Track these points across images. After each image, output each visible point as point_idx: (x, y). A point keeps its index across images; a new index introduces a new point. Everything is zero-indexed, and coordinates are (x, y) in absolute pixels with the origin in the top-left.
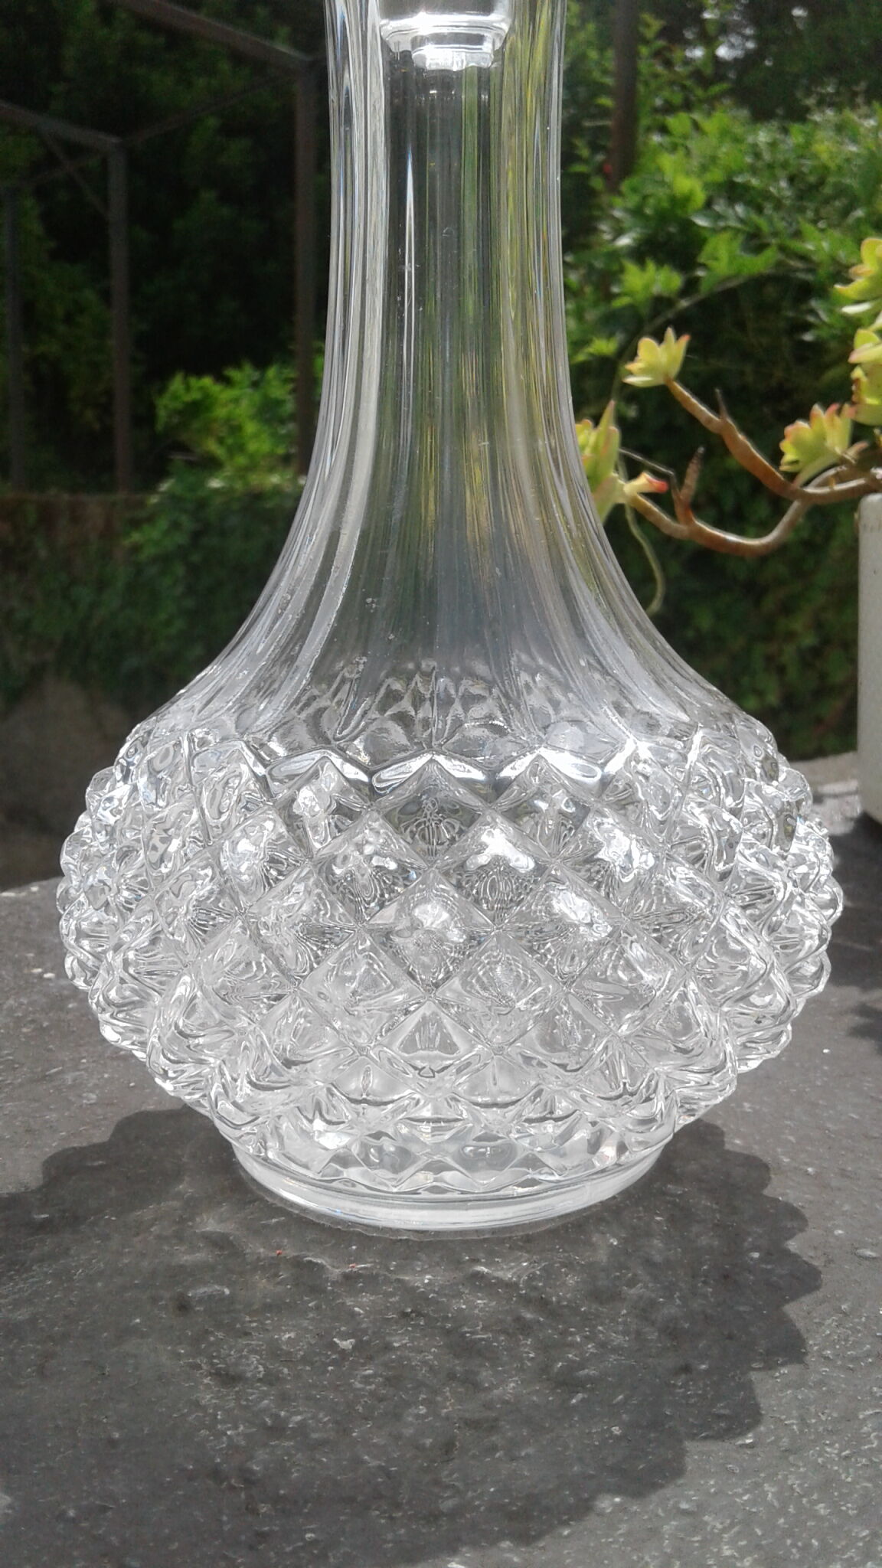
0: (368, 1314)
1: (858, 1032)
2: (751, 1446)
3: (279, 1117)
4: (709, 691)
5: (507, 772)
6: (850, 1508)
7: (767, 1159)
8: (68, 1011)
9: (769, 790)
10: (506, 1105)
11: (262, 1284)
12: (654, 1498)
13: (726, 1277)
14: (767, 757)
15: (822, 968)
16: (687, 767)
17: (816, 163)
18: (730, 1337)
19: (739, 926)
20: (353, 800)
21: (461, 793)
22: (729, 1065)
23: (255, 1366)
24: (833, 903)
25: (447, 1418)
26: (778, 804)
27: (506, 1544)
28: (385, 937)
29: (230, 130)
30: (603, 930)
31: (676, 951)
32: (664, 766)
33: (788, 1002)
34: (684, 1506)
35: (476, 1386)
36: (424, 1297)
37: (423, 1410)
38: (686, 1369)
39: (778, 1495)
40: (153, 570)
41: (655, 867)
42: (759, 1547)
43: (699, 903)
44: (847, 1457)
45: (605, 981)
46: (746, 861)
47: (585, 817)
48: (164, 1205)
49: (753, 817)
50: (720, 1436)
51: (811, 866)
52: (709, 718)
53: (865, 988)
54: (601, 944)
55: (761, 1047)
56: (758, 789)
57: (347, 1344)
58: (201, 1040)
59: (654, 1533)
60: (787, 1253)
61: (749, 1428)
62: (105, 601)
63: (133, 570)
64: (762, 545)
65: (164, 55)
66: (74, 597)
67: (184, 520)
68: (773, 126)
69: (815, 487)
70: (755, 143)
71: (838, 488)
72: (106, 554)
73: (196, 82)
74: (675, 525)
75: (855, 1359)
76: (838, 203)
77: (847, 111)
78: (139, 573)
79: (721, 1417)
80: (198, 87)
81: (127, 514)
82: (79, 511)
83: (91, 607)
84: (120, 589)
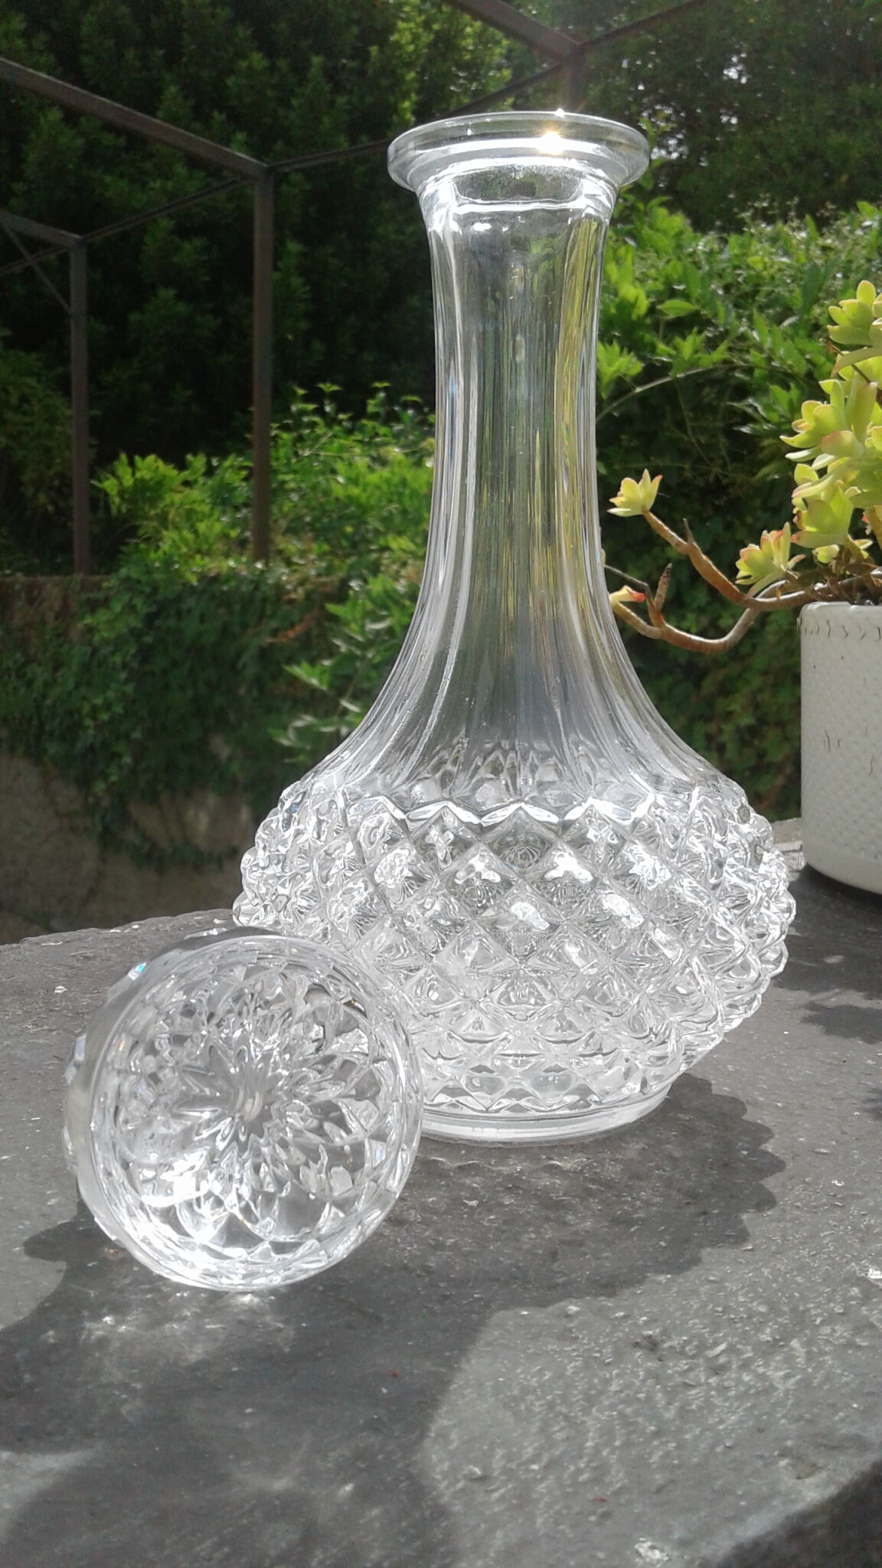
0: (483, 1188)
1: (809, 1020)
2: (751, 1250)
4: (700, 761)
5: (571, 816)
6: (818, 1279)
7: (745, 1099)
9: (745, 828)
10: (570, 1043)
13: (726, 1165)
14: (742, 806)
15: (781, 955)
16: (690, 812)
17: (752, 273)
18: (732, 1196)
19: (726, 920)
20: (467, 835)
21: (540, 830)
22: (719, 1018)
23: (413, 1215)
24: (789, 910)
25: (550, 1239)
26: (750, 838)
27: (602, 1298)
28: (492, 925)
29: (183, 231)
30: (637, 920)
31: (685, 938)
32: (674, 811)
33: (760, 975)
34: (711, 1278)
35: (565, 1224)
36: (518, 1178)
37: (533, 1236)
38: (705, 1213)
39: (771, 1273)
40: (106, 651)
41: (671, 879)
42: (761, 1297)
43: (699, 904)
44: (814, 1255)
46: (730, 878)
47: (623, 845)
49: (734, 846)
51: (773, 881)
52: (704, 780)
53: (814, 992)
54: (634, 930)
55: (741, 1008)
56: (736, 828)
57: (474, 1203)
59: (695, 1292)
60: (763, 1151)
62: (60, 680)
63: (89, 650)
64: (720, 644)
65: (123, 155)
66: (29, 675)
67: (138, 602)
68: (712, 235)
69: (763, 597)
70: (695, 252)
71: (782, 598)
72: (62, 635)
73: (152, 184)
74: (649, 627)
75: (815, 1207)
76: (771, 311)
77: (780, 224)
78: (95, 651)
79: (729, 1236)
80: (153, 189)
81: (84, 597)
82: (36, 592)
83: (47, 685)
84: (75, 668)
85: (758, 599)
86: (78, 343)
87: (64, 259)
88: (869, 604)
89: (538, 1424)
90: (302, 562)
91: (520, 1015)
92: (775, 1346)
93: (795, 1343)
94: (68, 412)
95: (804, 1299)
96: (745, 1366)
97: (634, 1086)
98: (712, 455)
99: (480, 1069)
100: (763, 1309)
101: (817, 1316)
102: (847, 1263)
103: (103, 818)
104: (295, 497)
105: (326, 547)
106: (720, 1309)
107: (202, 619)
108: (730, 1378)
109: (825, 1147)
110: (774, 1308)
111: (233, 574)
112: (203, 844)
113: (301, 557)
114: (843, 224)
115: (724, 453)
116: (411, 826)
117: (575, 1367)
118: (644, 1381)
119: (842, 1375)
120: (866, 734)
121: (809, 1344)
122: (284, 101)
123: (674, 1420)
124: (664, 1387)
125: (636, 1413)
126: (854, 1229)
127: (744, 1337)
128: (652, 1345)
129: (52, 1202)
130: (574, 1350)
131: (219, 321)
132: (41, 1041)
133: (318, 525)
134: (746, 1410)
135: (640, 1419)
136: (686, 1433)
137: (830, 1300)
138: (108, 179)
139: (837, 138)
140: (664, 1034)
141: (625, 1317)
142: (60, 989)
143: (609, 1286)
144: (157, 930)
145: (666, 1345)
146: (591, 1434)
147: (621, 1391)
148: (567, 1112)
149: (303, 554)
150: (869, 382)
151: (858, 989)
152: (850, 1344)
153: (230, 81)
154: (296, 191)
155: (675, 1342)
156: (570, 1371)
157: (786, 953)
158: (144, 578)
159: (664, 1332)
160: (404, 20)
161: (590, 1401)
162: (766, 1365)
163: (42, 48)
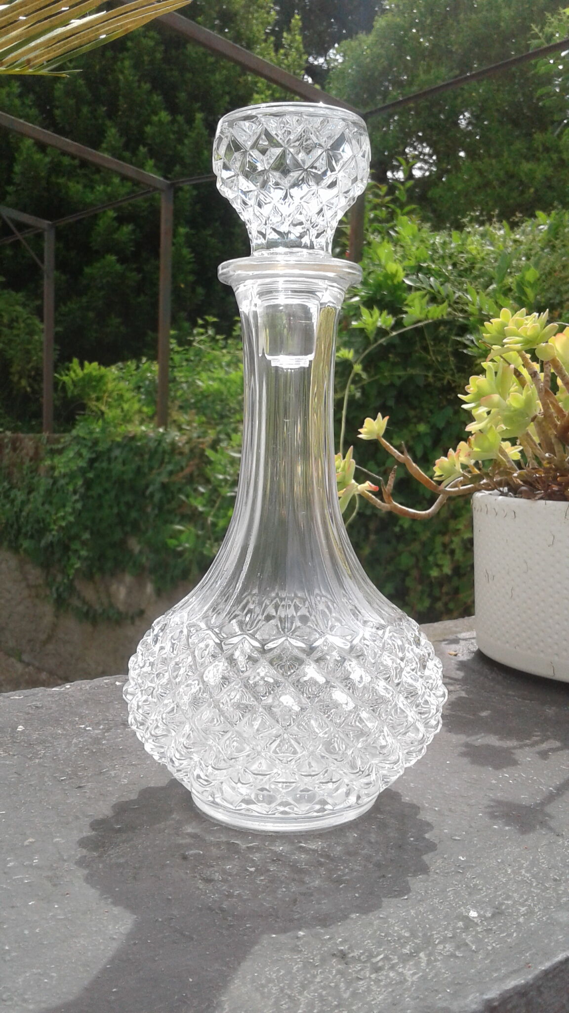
0: (259, 860)
1: (464, 754)
2: (406, 899)
3: (222, 783)
5: (315, 644)
6: (441, 917)
7: (419, 805)
8: (103, 745)
9: (417, 650)
10: (314, 776)
11: (214, 851)
12: (371, 914)
13: (400, 847)
14: (415, 636)
16: (384, 641)
17: (470, 256)
18: (400, 866)
19: (404, 704)
20: (255, 655)
21: (296, 652)
22: (400, 761)
23: (217, 876)
24: (444, 695)
25: (294, 892)
26: (420, 656)
27: (319, 927)
28: (269, 708)
29: (121, 220)
30: (351, 706)
31: (380, 715)
32: (374, 641)
33: (425, 736)
34: (381, 916)
35: (304, 883)
36: (281, 854)
37: (284, 890)
38: (384, 876)
39: (416, 913)
40: (62, 482)
41: (371, 681)
42: (408, 927)
43: (388, 696)
44: (441, 902)
45: (352, 726)
46: (406, 678)
47: (344, 662)
48: (168, 823)
49: (409, 661)
50: (396, 897)
51: (434, 680)
52: (393, 621)
53: (469, 735)
54: (350, 711)
55: (414, 754)
56: (412, 650)
57: (253, 869)
58: (192, 750)
59: (371, 924)
60: (424, 838)
61: (405, 894)
62: (32, 499)
63: (51, 481)
64: (426, 514)
65: (78, 171)
66: (12, 496)
67: (84, 452)
68: (444, 233)
69: (451, 487)
70: (434, 243)
71: (462, 488)
72: (34, 471)
73: (98, 188)
74: (383, 504)
75: (448, 873)
76: (482, 280)
77: (487, 226)
78: (55, 483)
79: (395, 891)
80: (98, 191)
81: (49, 447)
82: (18, 444)
83: (23, 503)
84: (42, 492)
85: (448, 489)
86: (48, 287)
87: (40, 236)
88: (511, 497)
89: (273, 1000)
90: (188, 428)
91: (285, 760)
92: (411, 956)
93: (422, 955)
94: (42, 326)
95: (431, 929)
96: (392, 968)
97: (352, 799)
98: (445, 368)
99: (262, 790)
100: (407, 934)
101: (437, 938)
102: (459, 907)
103: (57, 589)
104: (185, 386)
105: (204, 419)
106: (383, 934)
107: (124, 463)
108: (382, 975)
109: (459, 836)
110: (414, 935)
111: (144, 436)
112: (122, 608)
113: (188, 425)
114: (527, 226)
115: (453, 367)
116: (225, 647)
117: (298, 968)
118: (336, 975)
119: (445, 973)
120: (508, 573)
121: (429, 955)
122: (180, 141)
123: (348, 998)
124: (346, 979)
125: (328, 994)
126: (467, 886)
127: (394, 951)
128: (343, 956)
129: (11, 864)
130: (299, 958)
131: (140, 276)
132: (8, 762)
133: (199, 405)
134: (390, 993)
135: (330, 998)
136: (354, 1005)
137: (446, 929)
138: (71, 184)
139: (526, 166)
140: (368, 770)
141: (330, 939)
142: (20, 728)
143: (325, 921)
144: (81, 689)
145: (350, 955)
146: (302, 1006)
147: (321, 982)
148: (315, 814)
149: (189, 423)
150: (510, 364)
151: (496, 733)
152: (453, 955)
153: (148, 129)
154: (188, 196)
155: (356, 954)
156: (295, 969)
157: (441, 722)
158: (87, 437)
159: (349, 948)
160: (258, 93)
161: (304, 987)
162: (404, 967)
163: (30, 103)
